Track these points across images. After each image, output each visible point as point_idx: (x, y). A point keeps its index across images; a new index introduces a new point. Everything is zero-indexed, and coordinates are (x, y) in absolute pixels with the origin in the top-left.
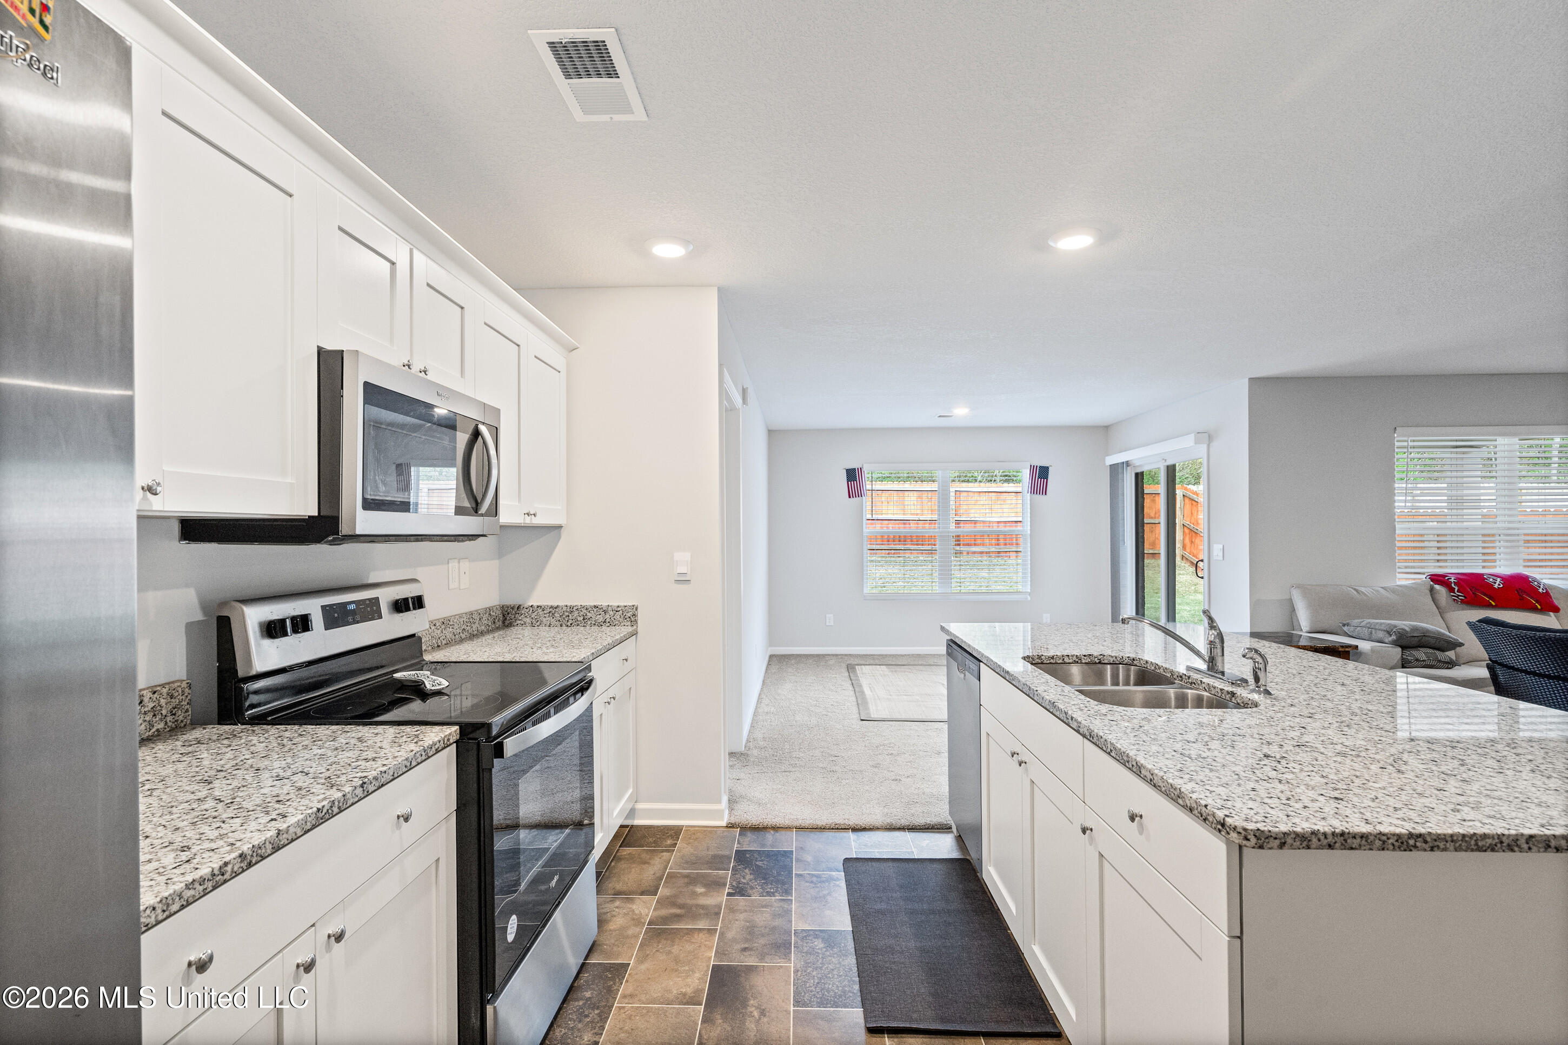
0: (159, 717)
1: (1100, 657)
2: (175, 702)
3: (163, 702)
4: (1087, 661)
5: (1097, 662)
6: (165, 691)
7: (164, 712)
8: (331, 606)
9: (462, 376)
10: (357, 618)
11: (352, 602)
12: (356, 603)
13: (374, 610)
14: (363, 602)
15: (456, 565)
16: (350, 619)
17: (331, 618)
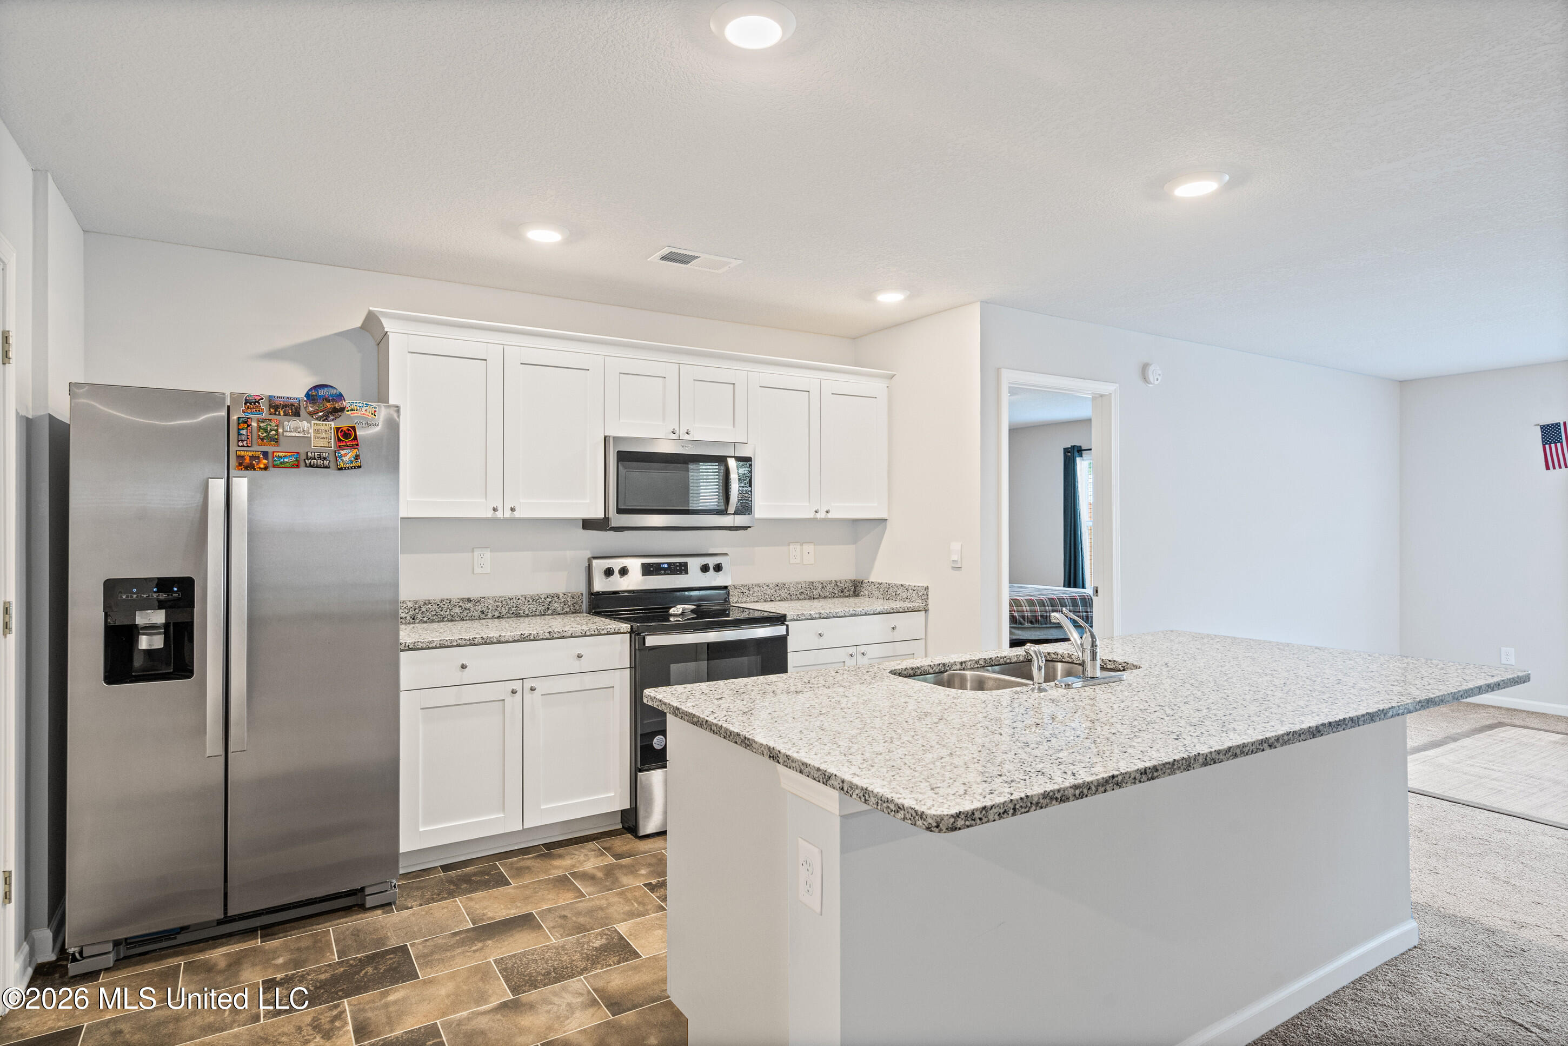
0: (567, 606)
1: (1124, 665)
2: (575, 601)
3: (569, 599)
4: (1112, 667)
5: (1122, 669)
6: (570, 595)
7: (569, 604)
8: (649, 564)
9: (734, 427)
10: (668, 572)
11: (666, 563)
12: (669, 564)
13: (681, 569)
14: (674, 563)
15: (798, 547)
16: (662, 572)
17: (648, 570)
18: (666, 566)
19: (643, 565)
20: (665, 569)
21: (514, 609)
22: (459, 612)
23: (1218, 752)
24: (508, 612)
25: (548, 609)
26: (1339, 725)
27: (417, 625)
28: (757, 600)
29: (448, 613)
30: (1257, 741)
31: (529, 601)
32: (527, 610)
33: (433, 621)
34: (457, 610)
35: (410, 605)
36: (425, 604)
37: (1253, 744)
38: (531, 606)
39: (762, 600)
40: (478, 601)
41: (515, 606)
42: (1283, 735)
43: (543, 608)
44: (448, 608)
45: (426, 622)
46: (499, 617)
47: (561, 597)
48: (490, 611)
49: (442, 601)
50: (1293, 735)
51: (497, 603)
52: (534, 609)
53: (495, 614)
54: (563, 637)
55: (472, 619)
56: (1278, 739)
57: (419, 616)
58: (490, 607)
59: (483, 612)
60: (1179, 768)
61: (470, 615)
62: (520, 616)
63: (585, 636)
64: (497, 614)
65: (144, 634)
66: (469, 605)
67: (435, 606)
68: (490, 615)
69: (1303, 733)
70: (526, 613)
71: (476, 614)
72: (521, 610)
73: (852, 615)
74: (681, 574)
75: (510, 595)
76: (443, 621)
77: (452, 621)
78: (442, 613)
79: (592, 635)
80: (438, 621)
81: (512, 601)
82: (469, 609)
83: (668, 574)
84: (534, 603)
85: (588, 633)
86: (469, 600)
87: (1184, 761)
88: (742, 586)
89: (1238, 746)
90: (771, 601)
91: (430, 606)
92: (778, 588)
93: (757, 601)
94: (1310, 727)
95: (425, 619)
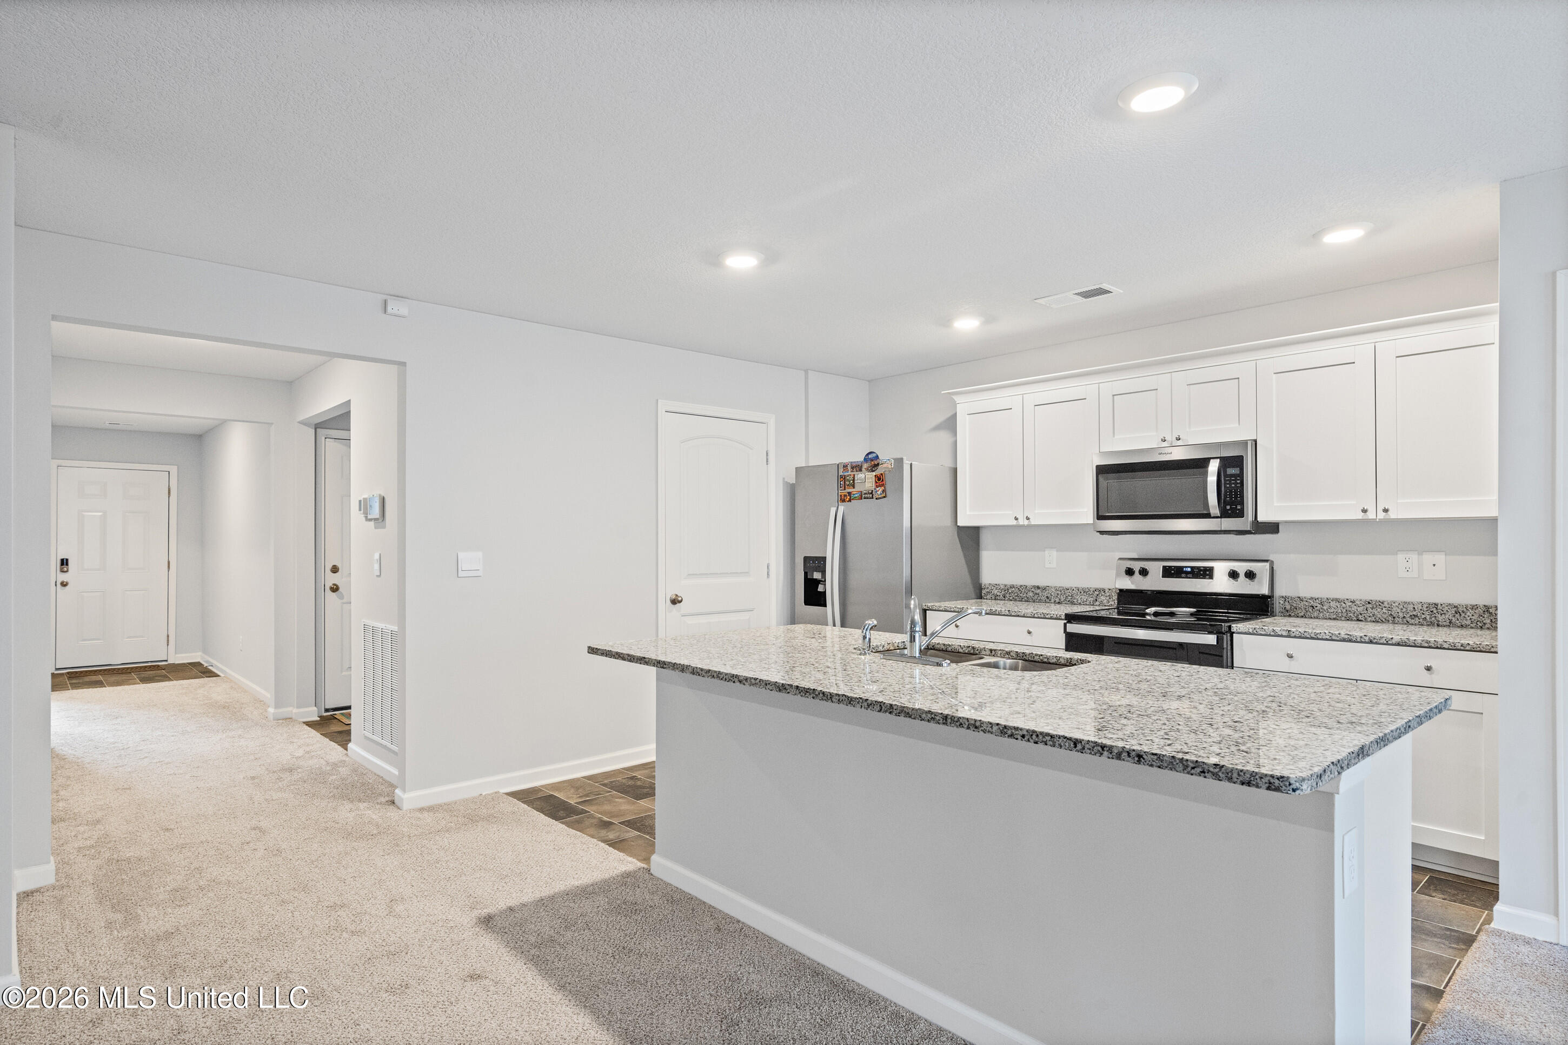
8: (1171, 567)
9: (1239, 424)
10: (1190, 575)
11: (1189, 567)
12: (1192, 568)
13: (1207, 573)
14: (1198, 568)
15: (1414, 557)
16: (1183, 575)
17: (1168, 572)
18: (1189, 569)
19: (1164, 567)
20: (1187, 573)
21: (1070, 598)
22: (1032, 595)
23: (702, 670)
24: (1065, 600)
25: (1096, 600)
26: (807, 692)
27: (1006, 601)
28: (1335, 616)
29: (1025, 595)
30: (730, 674)
31: (1081, 592)
32: (1079, 599)
33: (1015, 600)
34: (1031, 594)
35: (1002, 587)
36: (1011, 587)
37: (726, 674)
38: (1083, 597)
39: (1343, 618)
40: (1044, 589)
41: (1070, 595)
42: (751, 678)
43: (1092, 599)
44: (1025, 592)
45: (1011, 600)
46: (1059, 603)
47: (1106, 592)
48: (1052, 597)
49: (1021, 586)
50: (760, 681)
51: (1058, 592)
52: (1085, 600)
53: (1056, 600)
54: (1018, 616)
55: (1040, 601)
56: (746, 679)
57: (1008, 595)
58: (1052, 594)
59: (1047, 597)
60: (677, 668)
61: (1039, 598)
62: (1074, 604)
63: (1034, 617)
64: (1057, 600)
65: (822, 584)
66: (1038, 591)
67: (1017, 589)
68: (1052, 601)
69: (769, 684)
70: (1079, 602)
71: (1043, 598)
72: (1075, 599)
73: (1344, 640)
74: (1204, 578)
75: (1068, 586)
76: (1022, 601)
77: (1028, 601)
78: (1021, 595)
79: (1039, 618)
80: (1019, 601)
81: (1068, 591)
82: (1038, 594)
83: (1190, 578)
84: (1085, 594)
85: (1036, 616)
86: (1038, 588)
87: (680, 666)
88: (1312, 598)
89: (715, 672)
90: (1358, 620)
91: (1013, 589)
92: (1370, 605)
93: (1334, 619)
94: (776, 682)
95: (1011, 598)
